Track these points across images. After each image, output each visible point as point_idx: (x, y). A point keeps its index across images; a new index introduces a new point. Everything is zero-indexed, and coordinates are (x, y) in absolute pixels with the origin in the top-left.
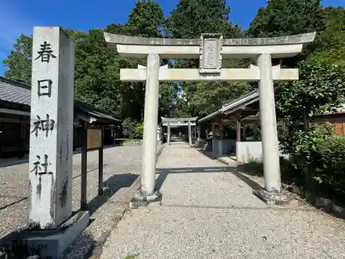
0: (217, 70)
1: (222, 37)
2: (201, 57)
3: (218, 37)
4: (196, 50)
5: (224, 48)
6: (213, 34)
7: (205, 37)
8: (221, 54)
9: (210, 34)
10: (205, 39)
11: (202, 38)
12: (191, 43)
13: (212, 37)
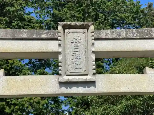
0: (89, 78)
1: (92, 27)
2: (60, 57)
3: (86, 27)
4: (52, 46)
5: (96, 42)
6: (79, 24)
7: (64, 27)
8: (93, 52)
9: (73, 24)
10: (66, 31)
11: (60, 28)
12: (44, 36)
13: (76, 27)
